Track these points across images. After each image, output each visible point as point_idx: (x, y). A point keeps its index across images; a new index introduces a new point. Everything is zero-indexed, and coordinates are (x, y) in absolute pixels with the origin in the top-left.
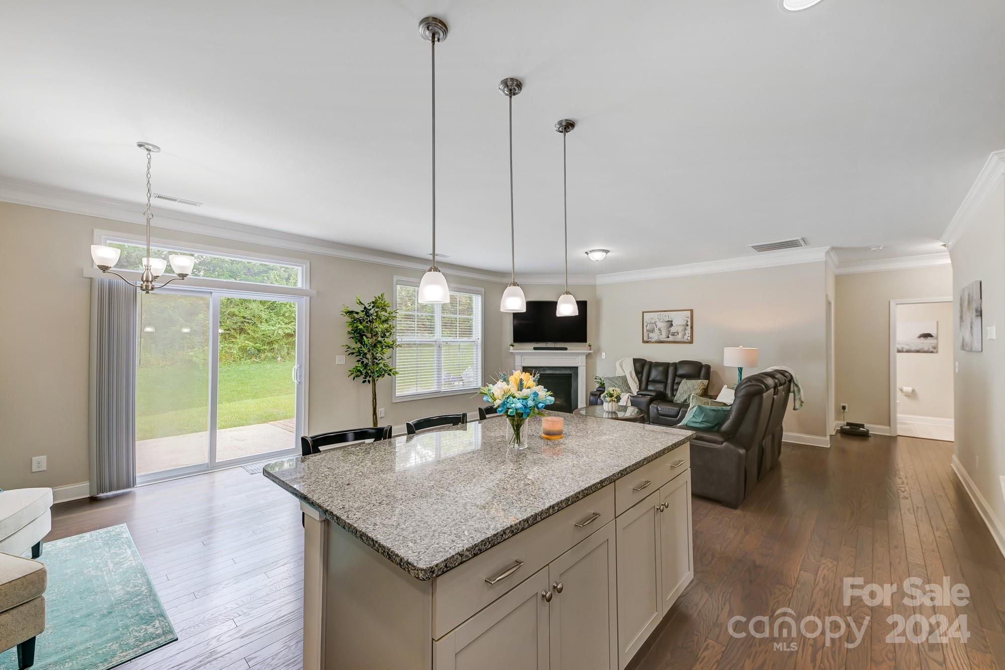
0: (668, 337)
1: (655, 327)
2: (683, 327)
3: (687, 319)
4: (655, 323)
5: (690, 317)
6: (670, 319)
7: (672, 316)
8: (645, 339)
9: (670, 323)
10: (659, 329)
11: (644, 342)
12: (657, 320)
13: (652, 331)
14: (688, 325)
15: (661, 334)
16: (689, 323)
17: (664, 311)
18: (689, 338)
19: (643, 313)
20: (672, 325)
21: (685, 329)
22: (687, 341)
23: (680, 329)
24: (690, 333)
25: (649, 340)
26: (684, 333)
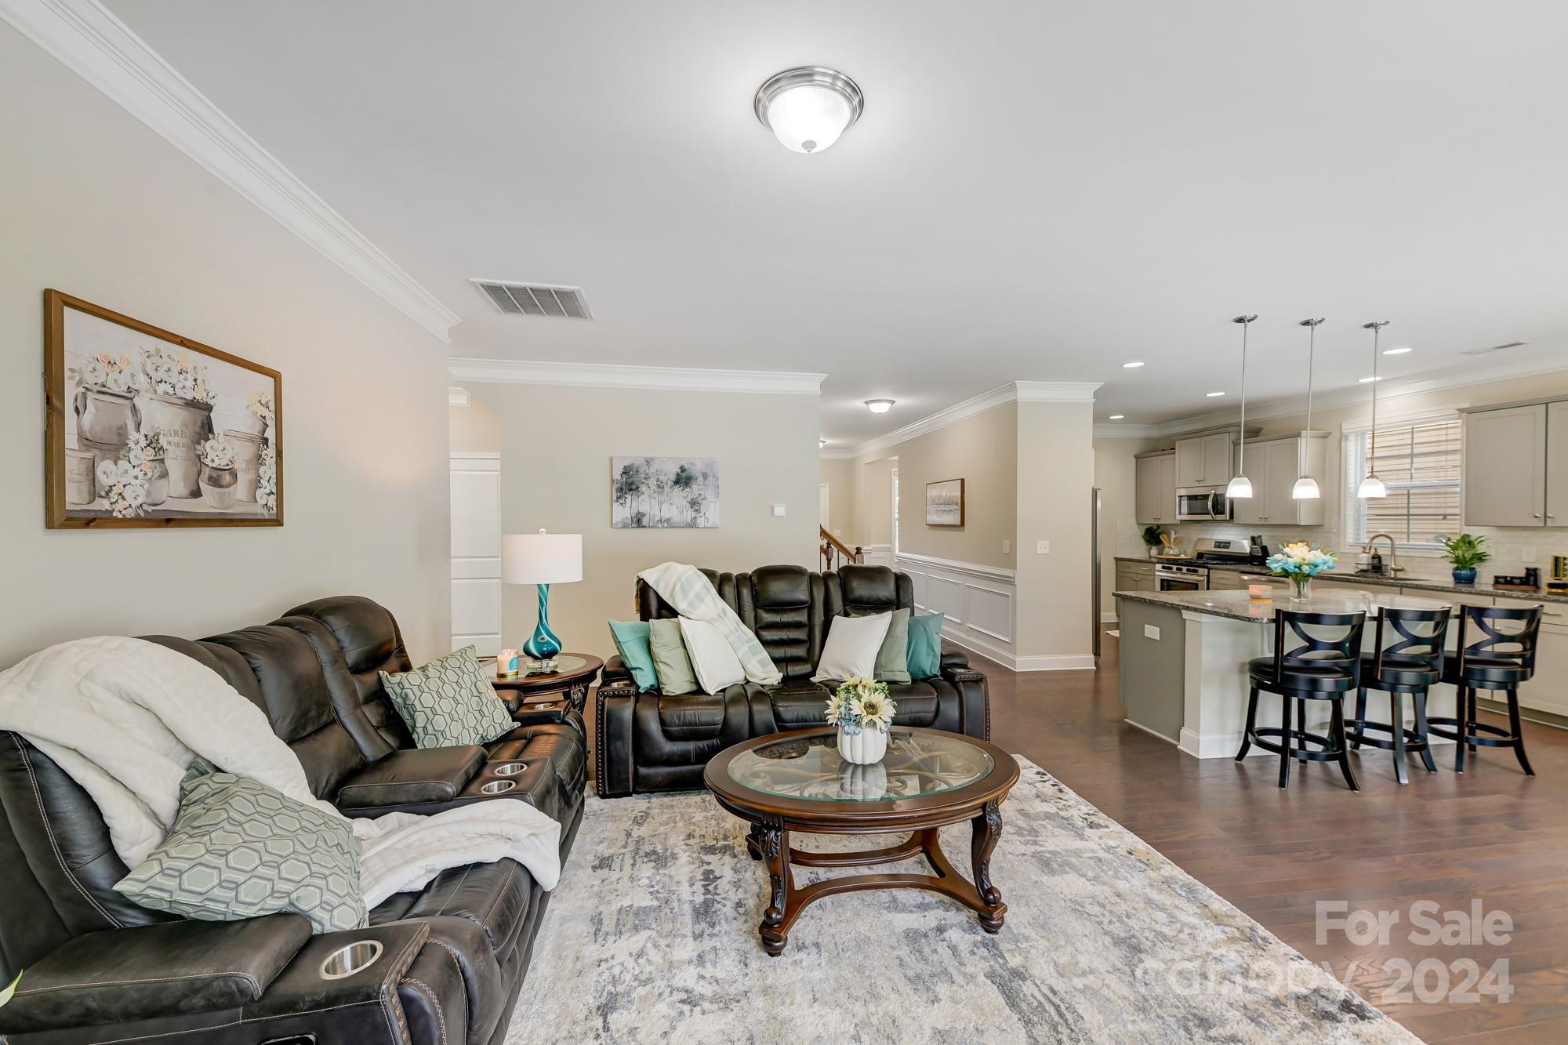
0: (196, 493)
1: (130, 424)
2: (250, 451)
3: (265, 412)
4: (129, 395)
5: (272, 406)
6: (200, 395)
7: (210, 380)
8: (75, 498)
9: (204, 421)
10: (153, 442)
12: (142, 381)
13: (115, 446)
14: (266, 441)
15: (164, 475)
16: (270, 434)
17: (184, 342)
18: (272, 501)
20: (206, 429)
21: (259, 460)
22: (266, 515)
23: (240, 457)
24: (273, 480)
25: (103, 505)
26: (252, 476)
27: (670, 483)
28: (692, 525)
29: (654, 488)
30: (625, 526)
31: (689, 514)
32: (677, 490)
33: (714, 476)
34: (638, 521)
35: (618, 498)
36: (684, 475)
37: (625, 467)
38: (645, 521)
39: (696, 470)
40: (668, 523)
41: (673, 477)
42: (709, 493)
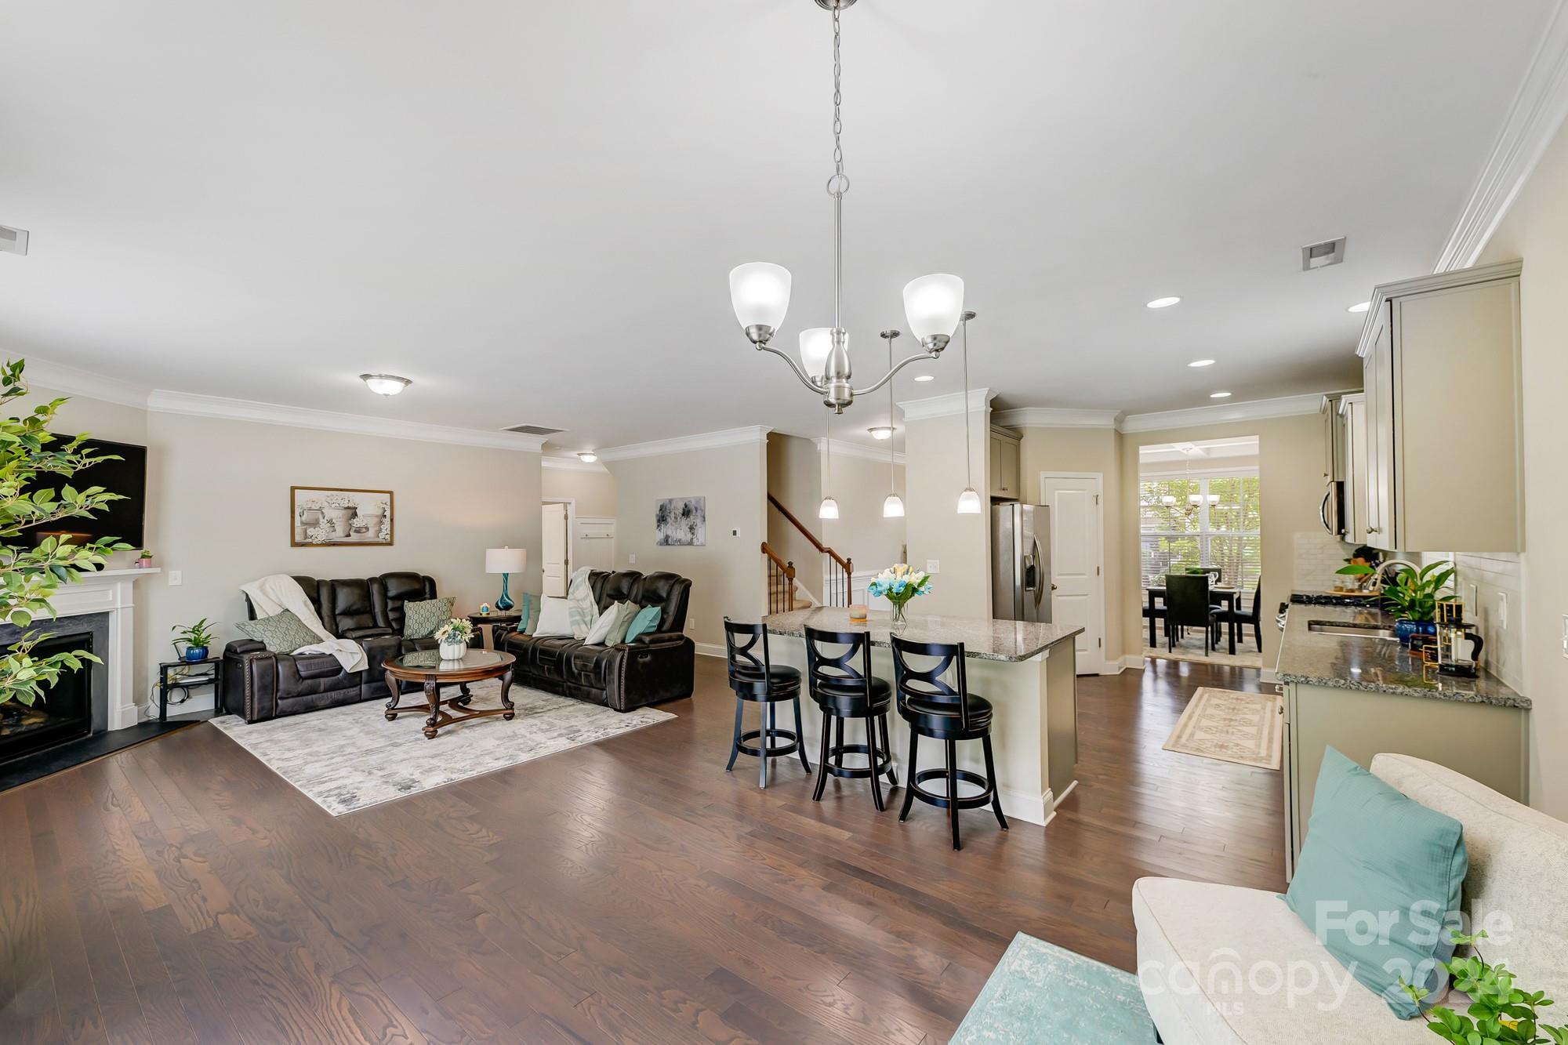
0: (349, 535)
1: (321, 517)
2: (376, 520)
3: (384, 506)
4: (320, 509)
5: (389, 503)
6: (351, 505)
7: (356, 499)
8: (298, 538)
9: (353, 513)
10: (330, 522)
11: (294, 544)
12: (326, 504)
13: (315, 524)
14: (385, 516)
15: (334, 531)
16: (388, 513)
17: (341, 490)
18: (388, 537)
19: (293, 489)
20: (355, 515)
21: (381, 523)
22: (384, 541)
23: (372, 523)
24: (389, 529)
25: (308, 540)
26: (377, 528)
27: (681, 515)
28: (691, 543)
29: (673, 518)
30: (661, 544)
31: (689, 536)
32: (684, 519)
33: (701, 509)
34: (666, 541)
35: (658, 526)
36: (686, 509)
37: (661, 506)
38: (670, 540)
39: (692, 506)
40: (680, 542)
41: (681, 512)
42: (698, 521)
